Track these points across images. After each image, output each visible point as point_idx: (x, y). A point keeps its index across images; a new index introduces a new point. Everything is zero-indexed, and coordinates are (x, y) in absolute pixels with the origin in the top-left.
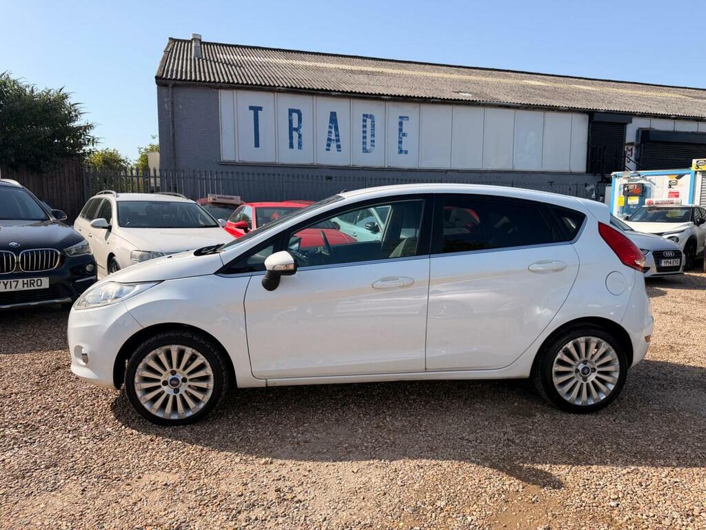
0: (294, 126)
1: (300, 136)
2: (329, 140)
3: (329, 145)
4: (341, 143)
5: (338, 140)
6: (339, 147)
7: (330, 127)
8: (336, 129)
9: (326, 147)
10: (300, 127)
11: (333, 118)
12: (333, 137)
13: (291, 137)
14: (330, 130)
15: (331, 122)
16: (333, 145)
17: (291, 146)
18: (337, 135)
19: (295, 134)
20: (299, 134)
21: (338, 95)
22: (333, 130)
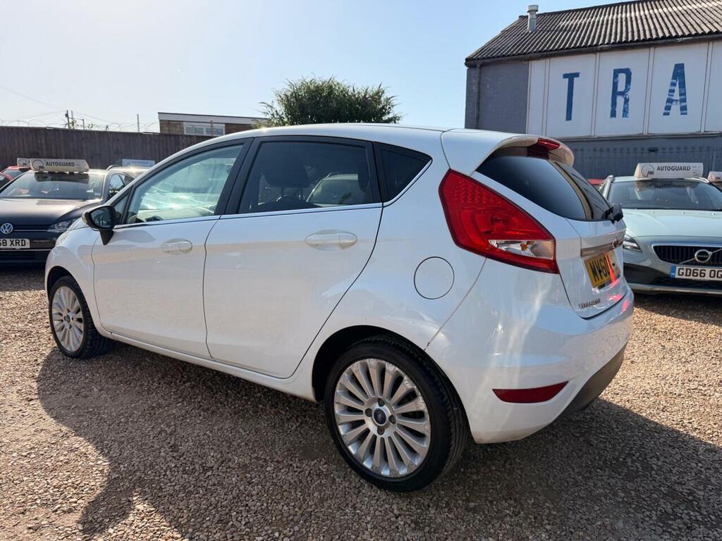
0: (619, 90)
1: (627, 101)
2: (670, 101)
3: (668, 108)
4: (689, 103)
5: (684, 100)
6: (684, 109)
7: (673, 84)
8: (682, 85)
9: (664, 111)
10: (627, 89)
11: (679, 72)
12: (676, 96)
13: (614, 104)
14: (673, 88)
15: (674, 78)
16: (676, 108)
17: (613, 114)
18: (683, 94)
19: (620, 100)
20: (625, 98)
21: (687, 40)
22: (677, 88)
